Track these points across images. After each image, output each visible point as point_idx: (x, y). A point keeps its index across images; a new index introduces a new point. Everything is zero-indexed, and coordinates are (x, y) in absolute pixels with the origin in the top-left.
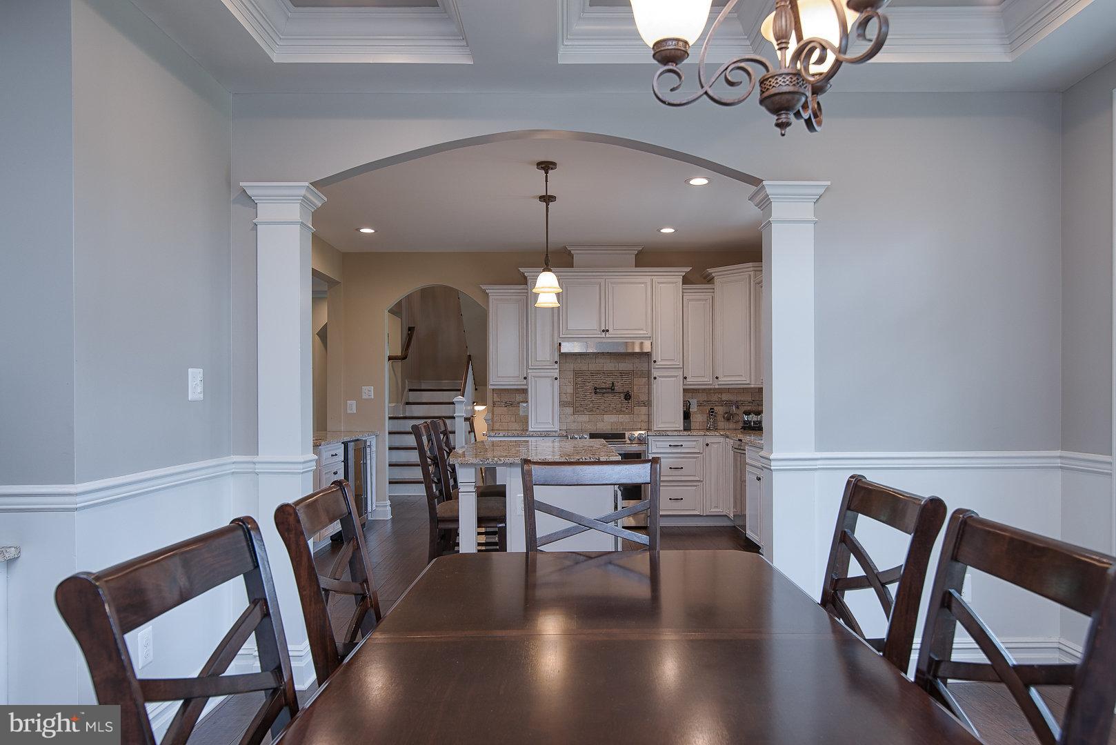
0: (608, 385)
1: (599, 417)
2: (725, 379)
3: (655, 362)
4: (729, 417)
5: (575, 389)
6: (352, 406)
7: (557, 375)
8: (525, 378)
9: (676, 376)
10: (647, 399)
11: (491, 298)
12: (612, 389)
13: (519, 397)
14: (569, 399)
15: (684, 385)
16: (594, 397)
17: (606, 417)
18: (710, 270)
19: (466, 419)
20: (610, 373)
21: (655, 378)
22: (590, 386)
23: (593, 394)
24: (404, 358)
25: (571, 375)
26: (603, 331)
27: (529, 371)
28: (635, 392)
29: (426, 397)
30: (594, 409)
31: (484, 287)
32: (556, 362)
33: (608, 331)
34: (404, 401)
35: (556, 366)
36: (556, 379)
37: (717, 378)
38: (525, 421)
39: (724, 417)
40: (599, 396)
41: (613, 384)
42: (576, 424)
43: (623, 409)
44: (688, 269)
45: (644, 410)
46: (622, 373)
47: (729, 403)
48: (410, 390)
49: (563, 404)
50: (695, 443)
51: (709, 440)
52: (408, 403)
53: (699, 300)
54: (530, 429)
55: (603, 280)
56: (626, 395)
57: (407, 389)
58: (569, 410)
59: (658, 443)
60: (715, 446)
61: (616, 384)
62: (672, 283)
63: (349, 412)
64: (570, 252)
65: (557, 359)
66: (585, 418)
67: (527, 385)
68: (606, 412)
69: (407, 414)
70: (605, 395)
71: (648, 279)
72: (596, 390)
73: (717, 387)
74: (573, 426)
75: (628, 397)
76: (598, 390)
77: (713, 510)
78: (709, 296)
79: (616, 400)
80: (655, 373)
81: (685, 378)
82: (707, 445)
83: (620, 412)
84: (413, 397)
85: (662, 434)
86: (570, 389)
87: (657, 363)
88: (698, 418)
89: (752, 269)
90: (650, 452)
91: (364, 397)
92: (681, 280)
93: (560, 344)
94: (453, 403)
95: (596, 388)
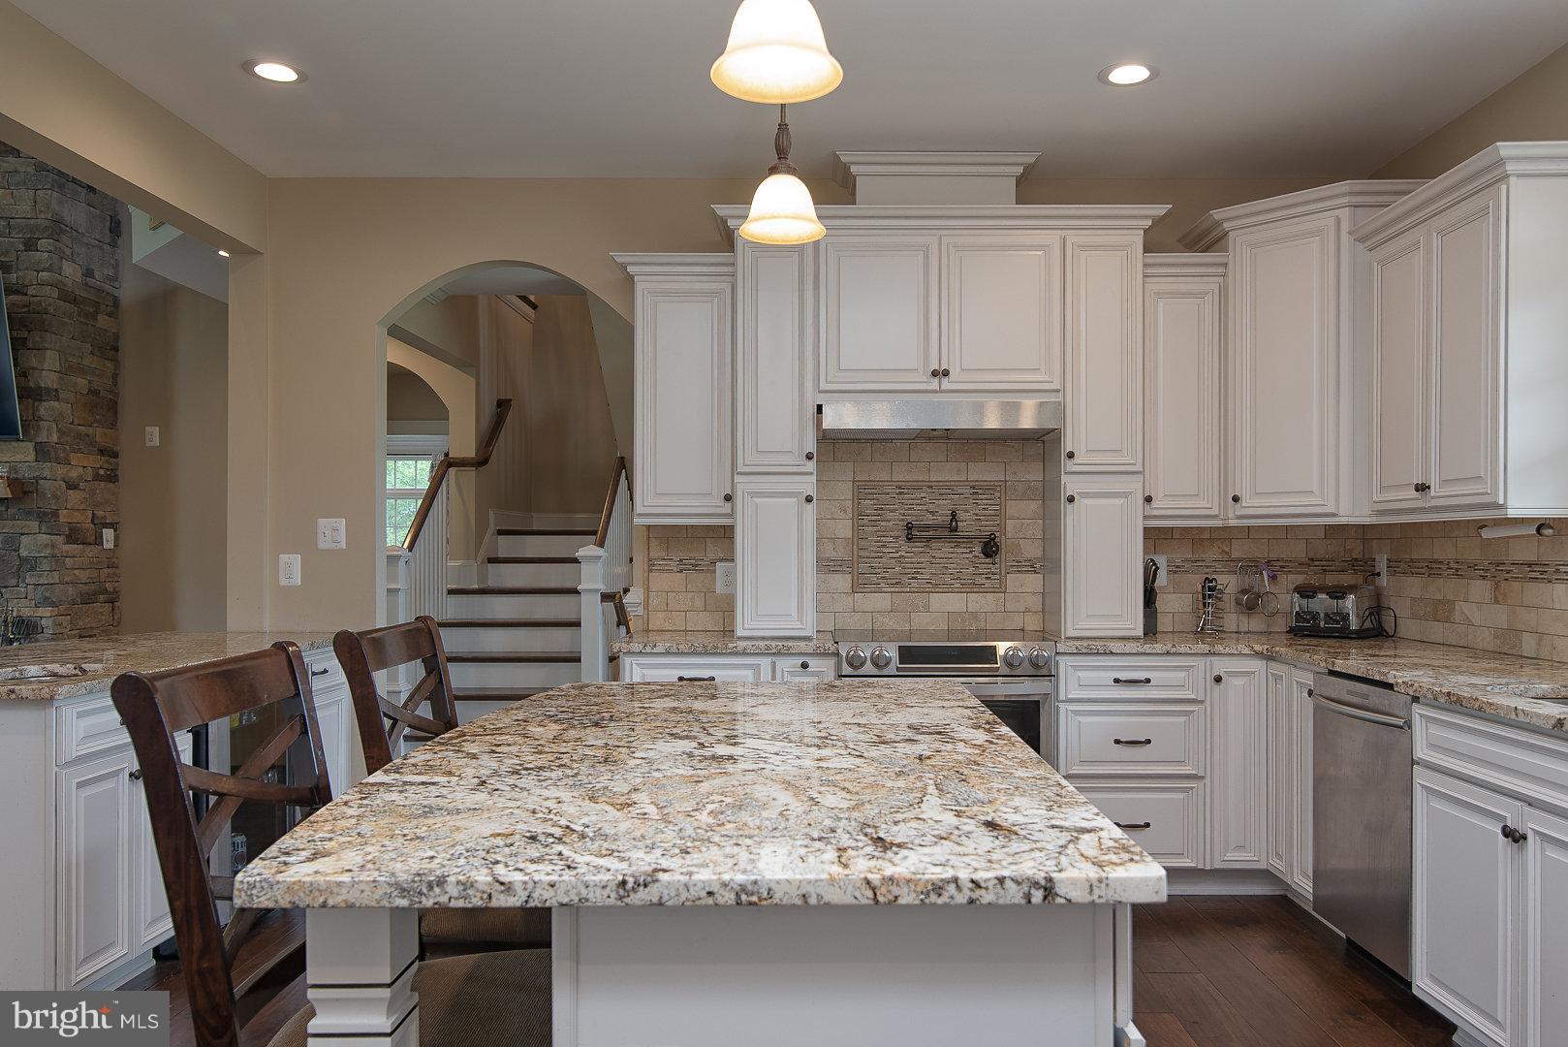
0: (943, 517)
1: (919, 599)
2: (1256, 502)
3: (1071, 455)
4: (1251, 603)
5: (857, 528)
6: (292, 568)
7: (811, 491)
8: (728, 498)
9: (1125, 495)
10: (1039, 554)
11: (640, 287)
12: (951, 529)
13: (713, 551)
14: (841, 553)
15: (1145, 517)
16: (905, 546)
17: (938, 600)
18: (1218, 214)
19: (606, 597)
20: (948, 488)
21: (1071, 499)
22: (894, 521)
23: (902, 541)
24: (481, 462)
25: (845, 491)
26: (935, 373)
27: (737, 479)
28: (1009, 535)
29: (534, 546)
30: (905, 579)
31: (622, 257)
32: (809, 457)
33: (946, 373)
34: (483, 554)
35: (811, 466)
36: (809, 499)
37: (1236, 499)
38: (726, 608)
39: (1238, 602)
40: (918, 547)
41: (954, 515)
42: (857, 616)
43: (980, 580)
44: (1161, 210)
45: (1033, 582)
46: (976, 489)
47: (1251, 566)
48: (500, 532)
49: (826, 566)
50: (1183, 674)
51: (1220, 666)
52: (491, 561)
53: (1184, 295)
54: (739, 632)
55: (934, 240)
56: (986, 544)
57: (492, 528)
58: (842, 582)
59: (1081, 674)
60: (1239, 682)
61: (961, 515)
62: (1114, 248)
63: (283, 582)
64: (846, 168)
65: (811, 446)
66: (881, 601)
67: (732, 515)
68: (937, 588)
69: (492, 583)
70: (934, 545)
71: (1052, 238)
72: (910, 532)
73: (1233, 522)
74: (854, 622)
75: (991, 548)
76: (915, 533)
77: (1230, 856)
78: (1212, 285)
79: (962, 558)
80: (1070, 485)
81: (1148, 500)
82: (1218, 680)
83: (972, 587)
84: (506, 546)
85: (1094, 648)
86: (844, 529)
87: (1077, 460)
88: (1174, 604)
89: (1345, 200)
90: (1062, 697)
91: (322, 545)
92: (1138, 240)
93: (820, 408)
94: (576, 561)
95: (909, 527)
